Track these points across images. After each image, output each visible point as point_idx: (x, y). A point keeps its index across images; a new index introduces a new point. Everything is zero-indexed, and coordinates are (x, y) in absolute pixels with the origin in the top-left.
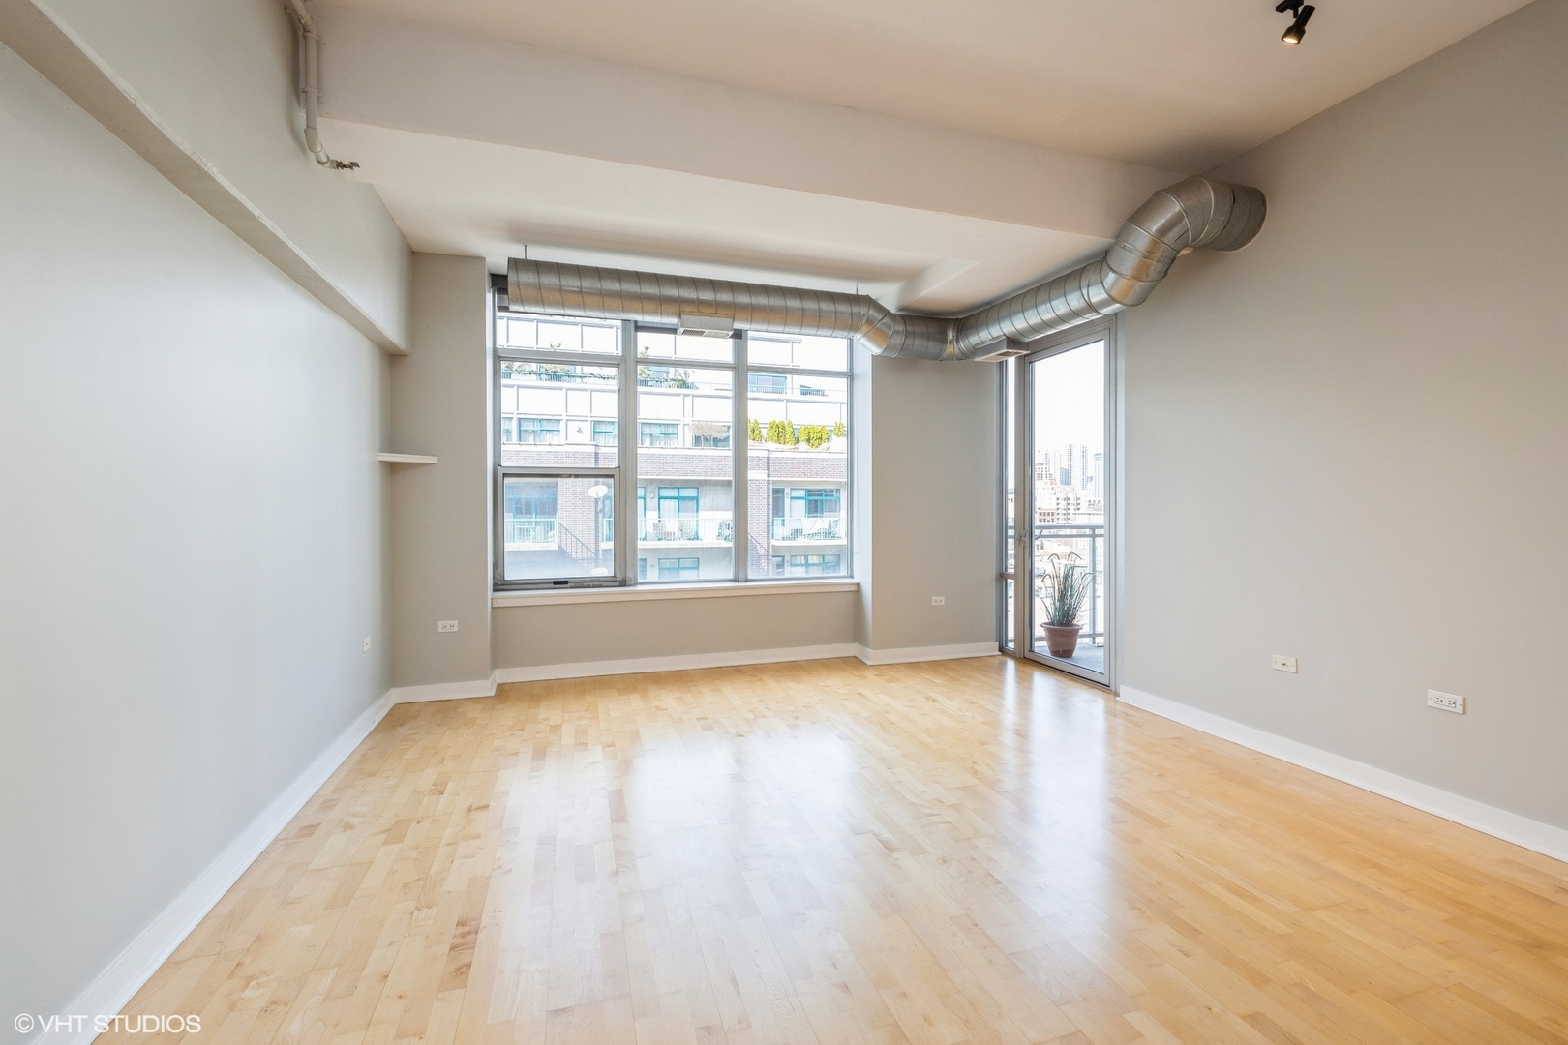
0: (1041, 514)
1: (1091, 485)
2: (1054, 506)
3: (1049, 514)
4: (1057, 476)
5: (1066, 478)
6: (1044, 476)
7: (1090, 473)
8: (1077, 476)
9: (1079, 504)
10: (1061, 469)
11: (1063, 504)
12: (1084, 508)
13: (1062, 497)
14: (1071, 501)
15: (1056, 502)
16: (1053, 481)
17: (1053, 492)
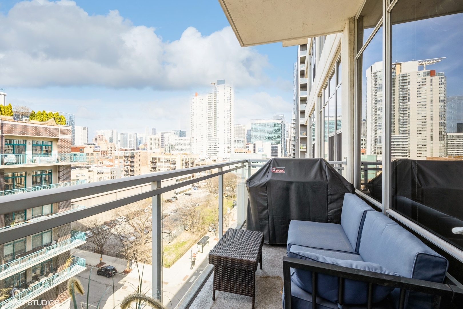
0: (102, 152)
1: (119, 143)
2: (107, 150)
3: (105, 152)
4: (108, 140)
5: (111, 140)
6: (103, 139)
7: (119, 139)
8: (114, 140)
9: (115, 149)
10: (109, 137)
11: (110, 149)
12: (117, 150)
13: (109, 146)
14: (113, 148)
15: (107, 148)
16: (106, 141)
17: (106, 145)
